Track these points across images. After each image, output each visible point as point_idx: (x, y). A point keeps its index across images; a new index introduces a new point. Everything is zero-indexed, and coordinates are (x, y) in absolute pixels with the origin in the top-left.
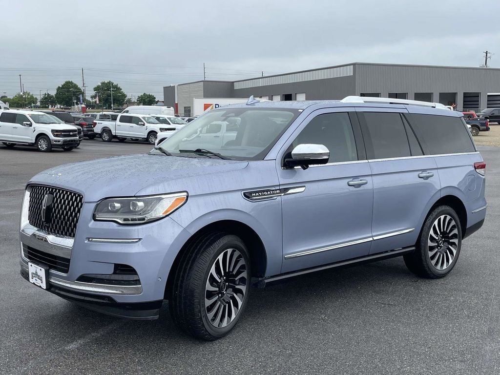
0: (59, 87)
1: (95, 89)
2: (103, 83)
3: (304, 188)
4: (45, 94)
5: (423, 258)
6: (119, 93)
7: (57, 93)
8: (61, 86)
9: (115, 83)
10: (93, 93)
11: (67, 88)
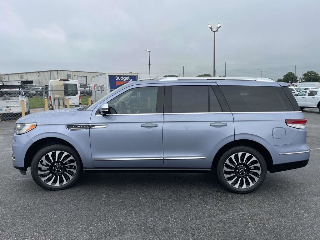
0: (285, 75)
1: (303, 75)
2: (308, 72)
3: (106, 126)
4: (279, 79)
5: (219, 178)
6: (317, 76)
7: (284, 78)
8: (286, 75)
9: (315, 72)
10: (302, 77)
11: (289, 75)
